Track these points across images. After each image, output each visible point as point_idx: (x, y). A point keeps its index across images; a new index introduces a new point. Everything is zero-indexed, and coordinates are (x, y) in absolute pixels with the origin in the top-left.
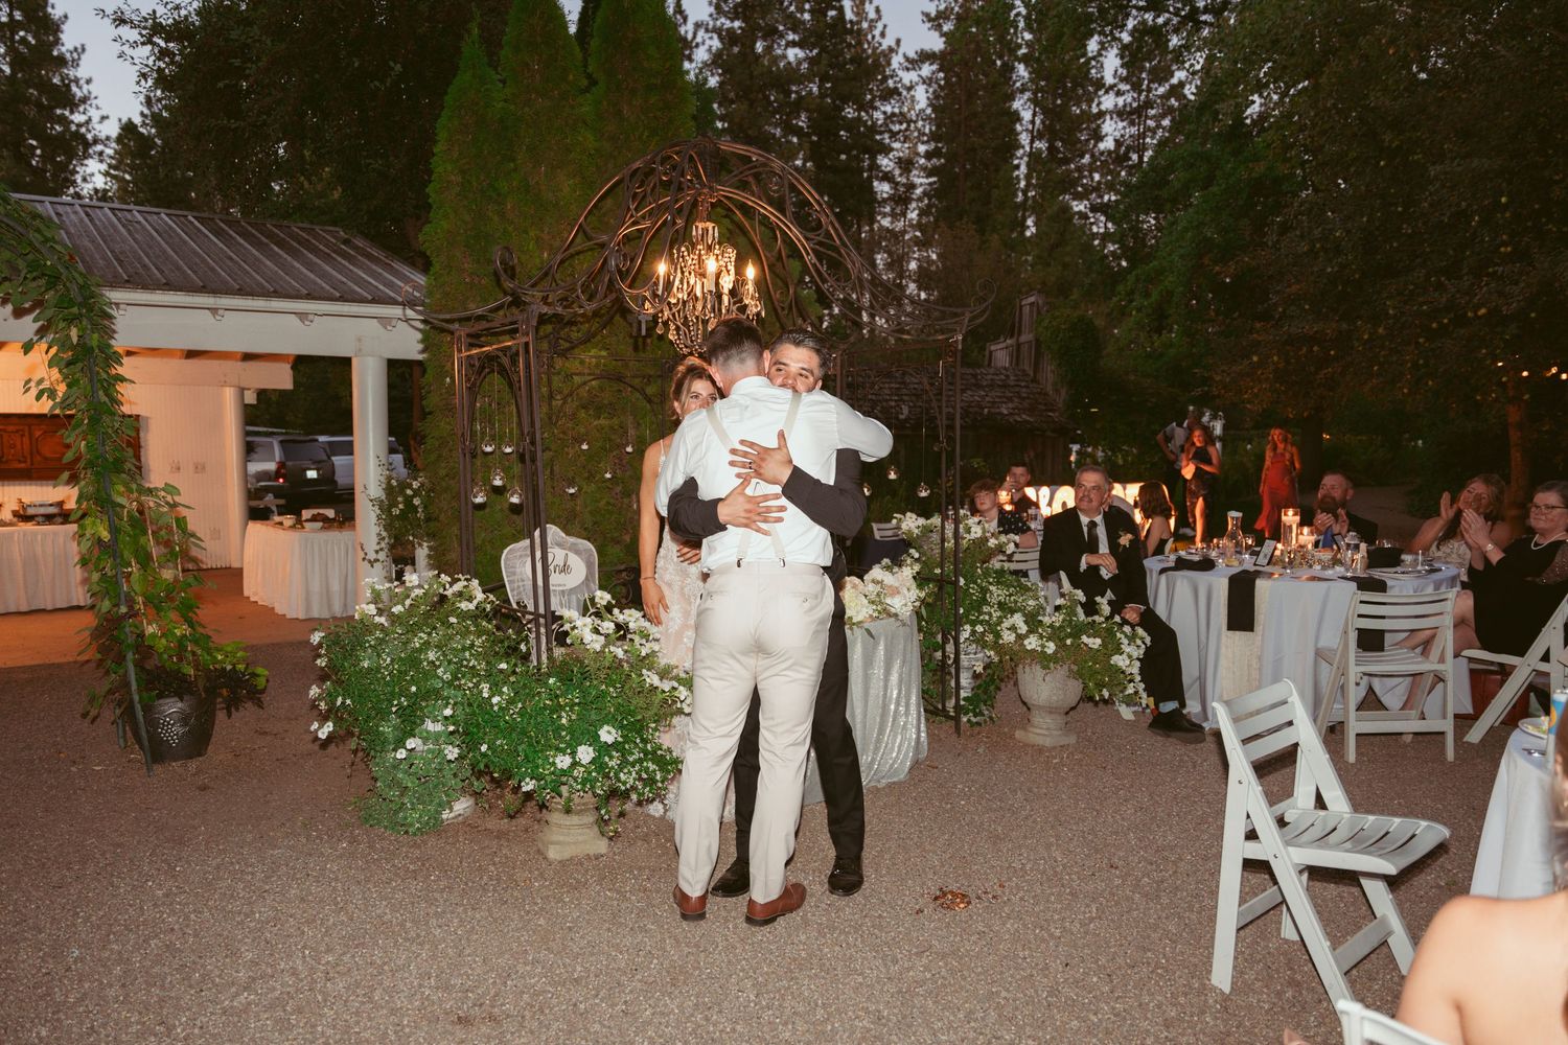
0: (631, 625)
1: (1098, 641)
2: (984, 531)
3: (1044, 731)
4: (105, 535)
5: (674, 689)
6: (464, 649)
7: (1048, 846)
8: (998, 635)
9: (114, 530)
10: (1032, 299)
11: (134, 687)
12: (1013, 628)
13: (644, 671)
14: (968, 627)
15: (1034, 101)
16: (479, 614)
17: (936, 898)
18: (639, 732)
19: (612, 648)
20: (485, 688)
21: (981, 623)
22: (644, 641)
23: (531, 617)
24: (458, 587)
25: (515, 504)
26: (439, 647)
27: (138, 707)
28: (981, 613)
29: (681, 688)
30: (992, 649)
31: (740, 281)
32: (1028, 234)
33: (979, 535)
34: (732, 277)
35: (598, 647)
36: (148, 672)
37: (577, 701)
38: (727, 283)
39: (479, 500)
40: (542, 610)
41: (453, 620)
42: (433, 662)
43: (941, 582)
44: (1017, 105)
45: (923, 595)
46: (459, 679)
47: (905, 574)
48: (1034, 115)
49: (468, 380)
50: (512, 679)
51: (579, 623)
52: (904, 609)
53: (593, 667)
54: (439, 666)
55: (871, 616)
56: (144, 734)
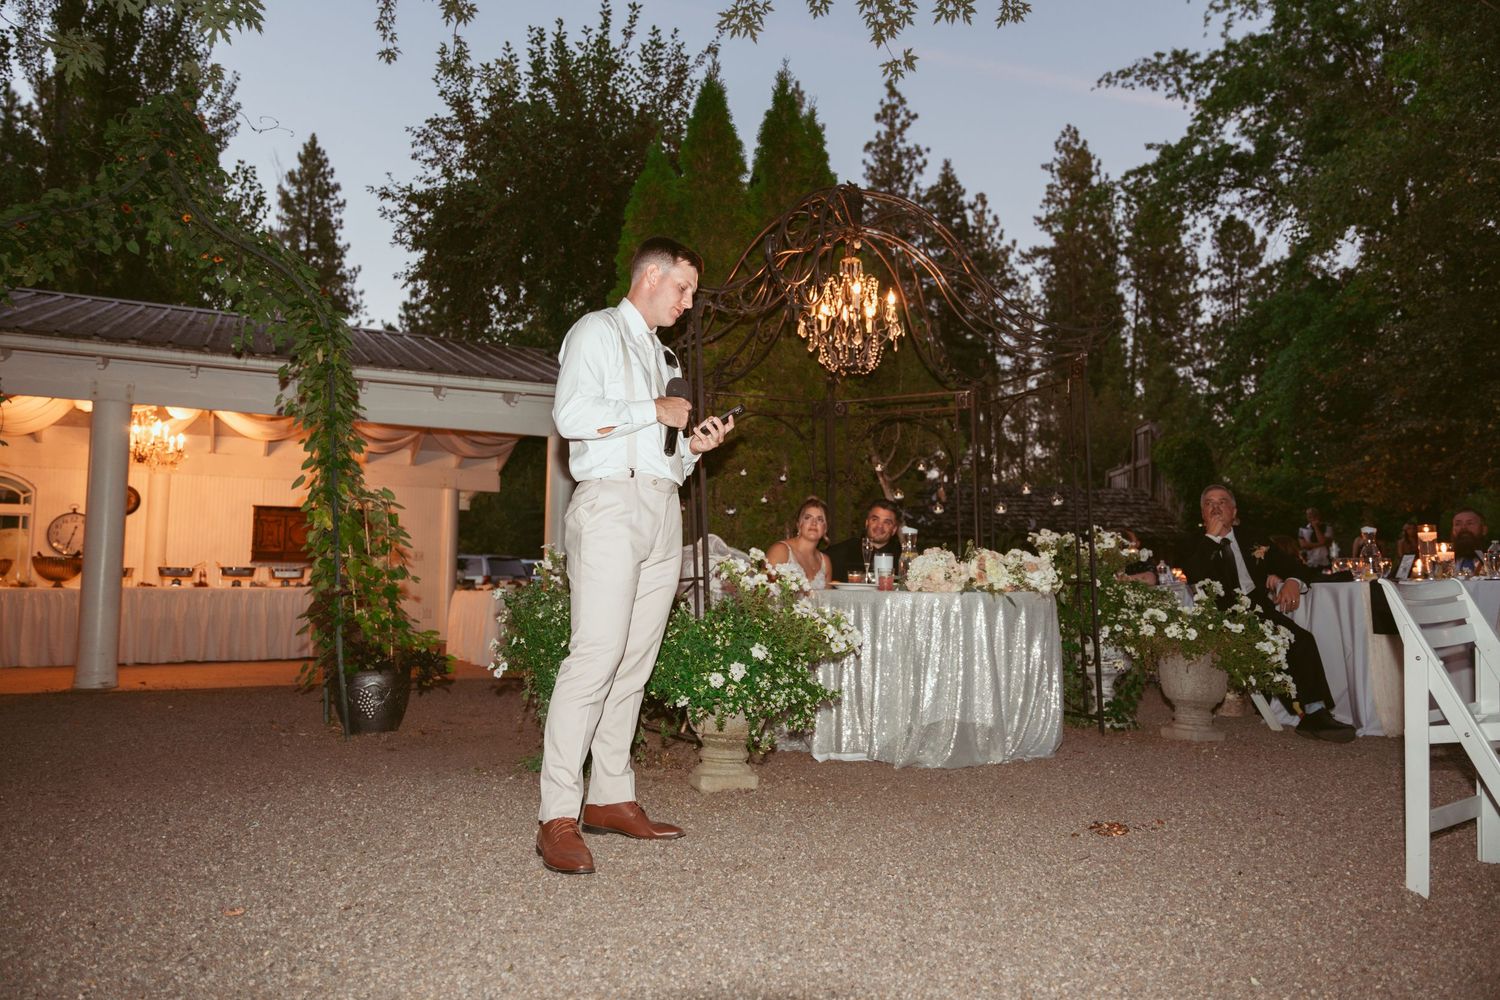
1: (1241, 627)
3: (1190, 726)
4: (329, 524)
7: (1207, 801)
8: (1137, 629)
9: (336, 519)
10: (1146, 428)
11: (340, 658)
12: (1153, 621)
13: (794, 605)
14: (1106, 627)
15: (1135, 285)
17: (1091, 828)
18: (789, 658)
21: (1120, 622)
23: (690, 583)
27: (342, 676)
28: (1119, 614)
30: (1132, 645)
31: (882, 304)
32: (1138, 393)
34: (875, 302)
36: (351, 644)
37: (731, 627)
38: (870, 311)
40: (701, 574)
43: (1078, 584)
44: (1121, 289)
47: (1042, 558)
48: (1137, 296)
53: (746, 602)
55: (1012, 585)
56: (345, 702)
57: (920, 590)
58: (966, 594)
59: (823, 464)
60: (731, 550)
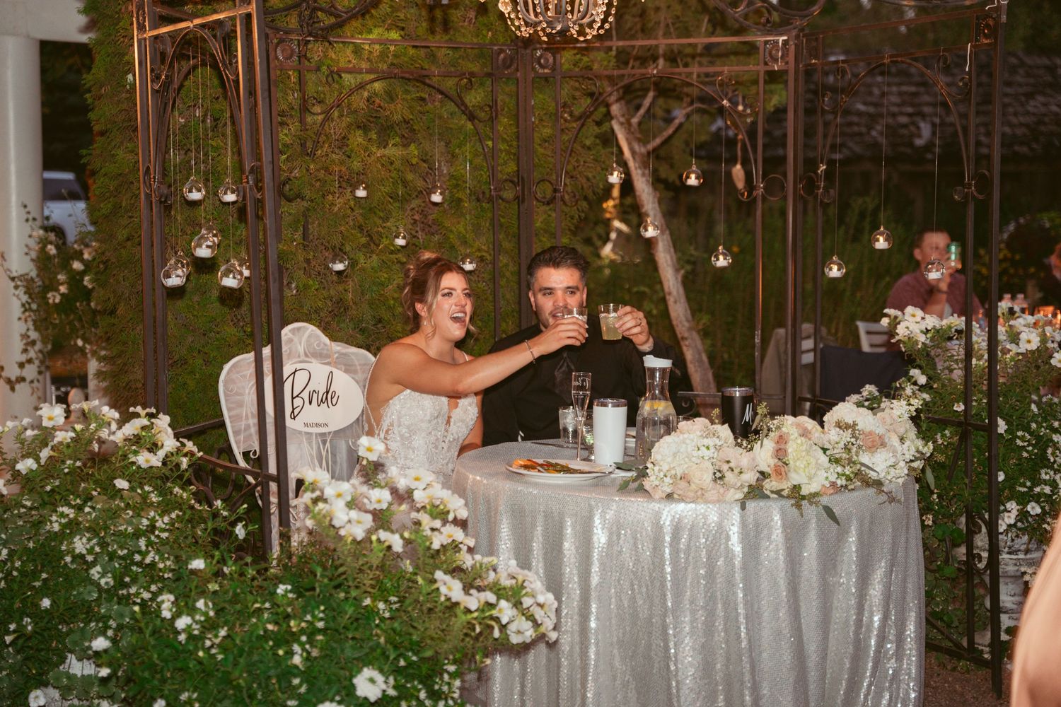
0: (418, 495)
2: (1044, 339)
5: (491, 606)
6: (137, 535)
13: (439, 575)
14: (1013, 506)
16: (168, 474)
18: (427, 681)
19: (383, 535)
20: (167, 600)
21: (1037, 498)
22: (437, 524)
24: (131, 428)
25: (231, 289)
26: (93, 531)
28: (1037, 482)
29: (503, 604)
33: (1034, 345)
35: (359, 533)
37: (320, 625)
39: (174, 281)
40: (272, 469)
41: (122, 484)
42: (82, 556)
43: (964, 426)
45: (928, 449)
46: (127, 586)
47: (896, 412)
49: (156, 78)
50: (213, 587)
51: (329, 492)
52: (892, 470)
53: (351, 564)
54: (94, 564)
55: (833, 484)
57: (669, 496)
58: (752, 505)
59: (512, 167)
60: (338, 347)
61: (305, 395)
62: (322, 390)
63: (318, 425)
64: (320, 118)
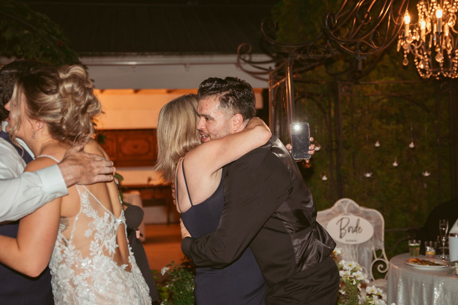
59: (447, 131)
60: (362, 209)
61: (347, 228)
62: (354, 226)
63: (352, 241)
64: (360, 115)
